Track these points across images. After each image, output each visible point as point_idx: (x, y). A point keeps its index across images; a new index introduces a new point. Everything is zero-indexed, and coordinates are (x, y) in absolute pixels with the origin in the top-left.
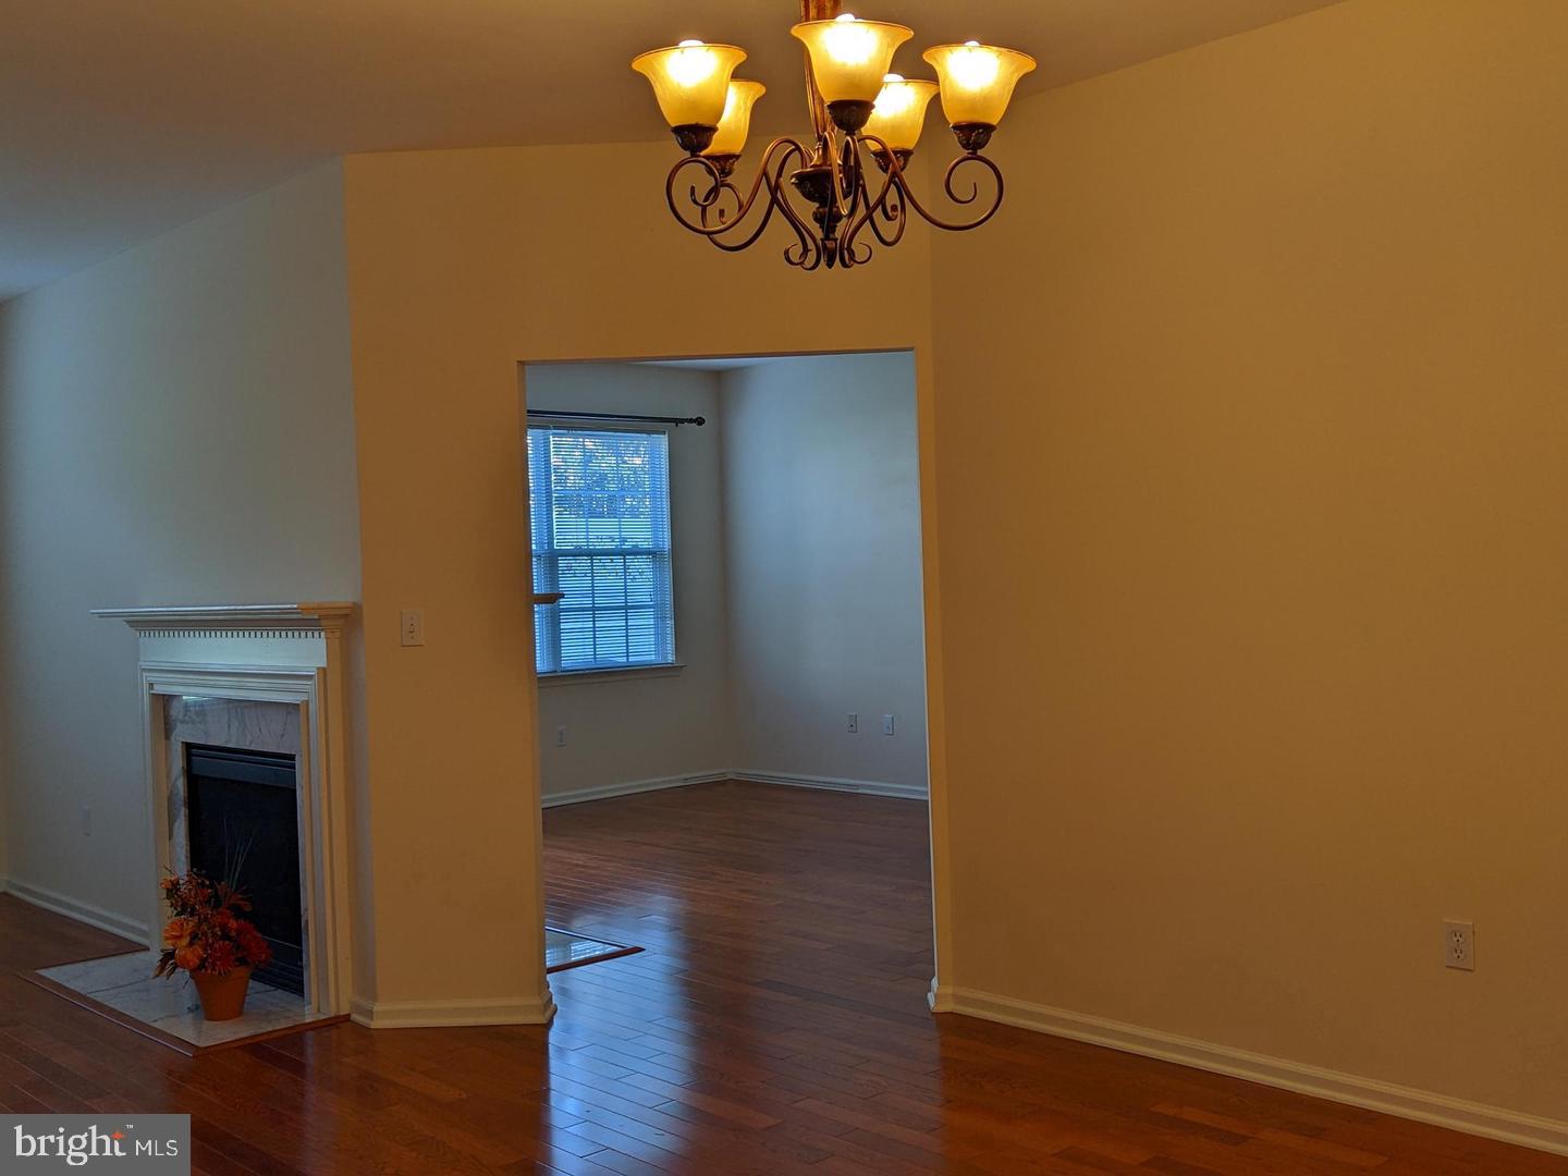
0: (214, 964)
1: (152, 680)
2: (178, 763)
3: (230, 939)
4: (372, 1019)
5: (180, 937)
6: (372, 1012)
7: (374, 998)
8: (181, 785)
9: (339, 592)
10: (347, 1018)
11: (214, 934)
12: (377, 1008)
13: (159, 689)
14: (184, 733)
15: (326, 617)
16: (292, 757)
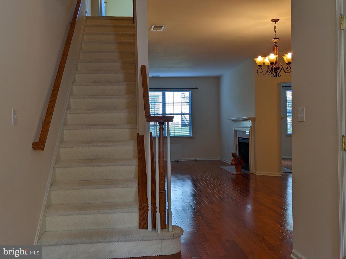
0: (237, 164)
1: (235, 129)
2: (237, 140)
3: (239, 161)
4: (256, 173)
5: (233, 161)
6: (256, 172)
7: (257, 171)
8: (238, 143)
9: (253, 116)
10: (253, 174)
11: (237, 161)
12: (257, 172)
13: (235, 130)
14: (238, 136)
15: (252, 119)
16: (248, 139)
